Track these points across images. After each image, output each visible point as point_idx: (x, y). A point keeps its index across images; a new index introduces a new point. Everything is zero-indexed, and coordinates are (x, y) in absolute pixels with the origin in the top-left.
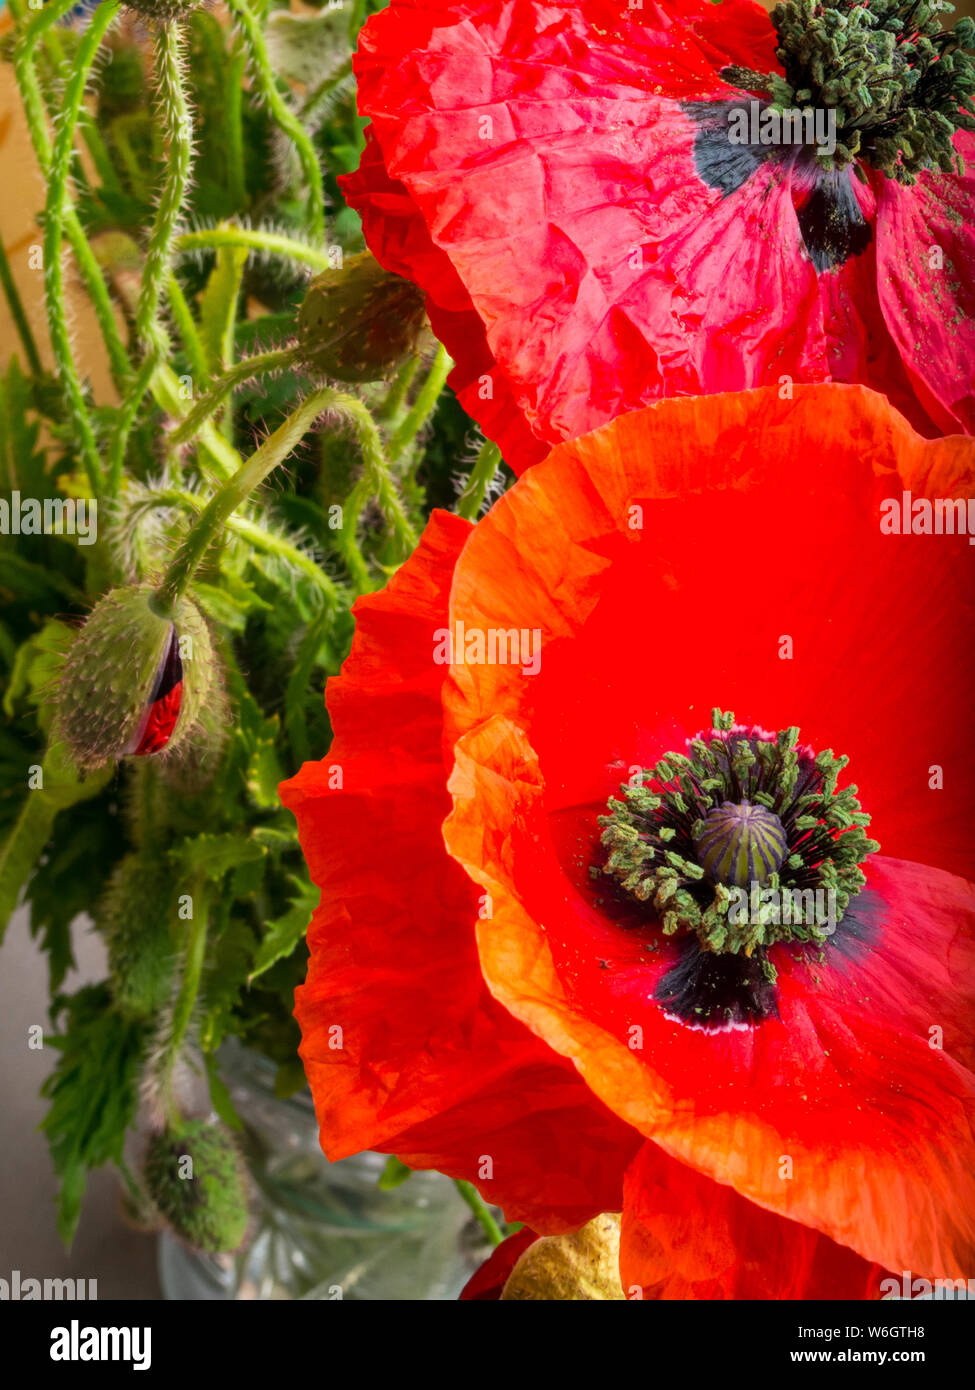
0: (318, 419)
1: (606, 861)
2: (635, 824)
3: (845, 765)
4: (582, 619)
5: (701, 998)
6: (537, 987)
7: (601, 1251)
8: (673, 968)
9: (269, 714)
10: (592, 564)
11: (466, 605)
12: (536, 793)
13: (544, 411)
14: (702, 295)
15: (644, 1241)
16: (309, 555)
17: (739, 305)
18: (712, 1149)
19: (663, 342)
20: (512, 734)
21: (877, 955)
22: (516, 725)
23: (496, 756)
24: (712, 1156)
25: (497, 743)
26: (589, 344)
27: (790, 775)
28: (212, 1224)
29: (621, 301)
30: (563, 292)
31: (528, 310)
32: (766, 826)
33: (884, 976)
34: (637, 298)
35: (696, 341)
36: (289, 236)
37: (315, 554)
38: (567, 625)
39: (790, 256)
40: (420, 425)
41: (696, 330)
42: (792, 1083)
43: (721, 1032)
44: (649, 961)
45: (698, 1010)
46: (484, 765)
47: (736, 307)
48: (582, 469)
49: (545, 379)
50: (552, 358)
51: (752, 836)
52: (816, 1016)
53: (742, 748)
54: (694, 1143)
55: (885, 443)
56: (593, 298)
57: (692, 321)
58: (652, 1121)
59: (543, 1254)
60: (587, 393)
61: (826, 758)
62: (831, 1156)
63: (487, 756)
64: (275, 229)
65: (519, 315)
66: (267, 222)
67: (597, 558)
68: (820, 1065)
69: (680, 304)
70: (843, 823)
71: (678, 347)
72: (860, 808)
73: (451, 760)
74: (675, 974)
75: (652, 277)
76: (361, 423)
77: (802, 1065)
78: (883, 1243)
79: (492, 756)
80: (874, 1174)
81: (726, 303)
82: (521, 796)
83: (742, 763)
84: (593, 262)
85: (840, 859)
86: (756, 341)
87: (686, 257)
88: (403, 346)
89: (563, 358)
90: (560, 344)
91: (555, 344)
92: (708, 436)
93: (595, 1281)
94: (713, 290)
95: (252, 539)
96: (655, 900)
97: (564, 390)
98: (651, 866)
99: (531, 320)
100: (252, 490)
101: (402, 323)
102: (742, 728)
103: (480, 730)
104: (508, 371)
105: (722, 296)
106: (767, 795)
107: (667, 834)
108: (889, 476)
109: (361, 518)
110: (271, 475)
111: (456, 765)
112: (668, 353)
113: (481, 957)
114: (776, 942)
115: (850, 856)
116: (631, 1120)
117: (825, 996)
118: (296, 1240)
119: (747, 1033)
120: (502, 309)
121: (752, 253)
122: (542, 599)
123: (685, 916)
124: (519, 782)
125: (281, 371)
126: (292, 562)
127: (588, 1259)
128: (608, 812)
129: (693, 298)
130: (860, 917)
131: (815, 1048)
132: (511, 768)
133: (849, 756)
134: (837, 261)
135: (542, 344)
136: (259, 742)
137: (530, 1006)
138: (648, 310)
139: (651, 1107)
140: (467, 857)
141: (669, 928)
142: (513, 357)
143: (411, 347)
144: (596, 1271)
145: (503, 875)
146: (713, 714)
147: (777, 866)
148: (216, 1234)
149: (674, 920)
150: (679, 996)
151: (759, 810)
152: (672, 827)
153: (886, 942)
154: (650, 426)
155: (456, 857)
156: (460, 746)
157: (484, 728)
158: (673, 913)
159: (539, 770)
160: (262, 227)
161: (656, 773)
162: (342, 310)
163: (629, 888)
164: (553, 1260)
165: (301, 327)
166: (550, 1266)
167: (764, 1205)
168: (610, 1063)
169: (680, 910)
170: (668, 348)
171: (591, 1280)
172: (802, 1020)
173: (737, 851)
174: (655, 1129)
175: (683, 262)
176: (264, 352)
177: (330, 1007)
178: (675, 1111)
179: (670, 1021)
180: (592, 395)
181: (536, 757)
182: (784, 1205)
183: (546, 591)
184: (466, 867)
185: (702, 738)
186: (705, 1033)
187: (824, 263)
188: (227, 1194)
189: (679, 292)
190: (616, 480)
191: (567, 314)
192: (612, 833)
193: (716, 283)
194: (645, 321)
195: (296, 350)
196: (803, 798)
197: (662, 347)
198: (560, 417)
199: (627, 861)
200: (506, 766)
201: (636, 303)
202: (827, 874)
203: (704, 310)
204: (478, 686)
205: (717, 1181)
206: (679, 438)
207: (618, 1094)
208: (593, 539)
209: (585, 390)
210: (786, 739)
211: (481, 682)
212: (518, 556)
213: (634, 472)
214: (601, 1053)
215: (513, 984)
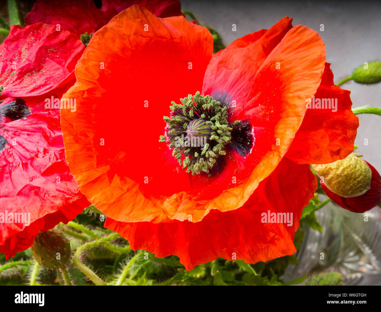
0: (82, 262)
1: (205, 173)
2: (194, 164)
3: (174, 102)
4: (133, 182)
5: (245, 143)
6: (240, 193)
7: (328, 167)
8: (237, 151)
9: (178, 272)
10: (117, 179)
11: (130, 217)
12: (186, 194)
13: (73, 195)
14: (38, 149)
15: (317, 157)
16: (128, 262)
17: (41, 137)
18: (285, 140)
19: (52, 160)
20: (168, 202)
21: (231, 91)
22: (165, 201)
23: (174, 206)
24: (287, 139)
25: (170, 206)
26: (53, 182)
27: (178, 118)
28: (334, 282)
29: (40, 173)
30: (36, 191)
31: (43, 201)
32: (193, 125)
33: (237, 88)
34: (39, 168)
35: (51, 150)
36: (32, 271)
37: (128, 259)
38: (135, 187)
39: (25, 123)
40: (88, 229)
41: (48, 150)
42: (268, 115)
43: (255, 136)
44: (234, 159)
45: (249, 143)
46: (177, 210)
47: (41, 138)
48: (87, 184)
49: (64, 195)
50: (57, 193)
51: (196, 129)
52: (249, 108)
53: (170, 133)
54: (283, 145)
55: (78, 94)
56: (39, 182)
57: (45, 151)
58: (278, 157)
59: (330, 185)
60: (67, 182)
61: (172, 108)
62: (287, 104)
63: (174, 209)
64: (29, 276)
65: (44, 204)
66: (27, 278)
67: (115, 178)
68: (263, 107)
69: (40, 155)
70: (191, 102)
71: (53, 155)
72: (186, 98)
73: (175, 221)
74: (238, 150)
75: (32, 164)
76: (84, 248)
77: (263, 112)
78: (312, 88)
79: (174, 208)
80: (292, 91)
81: (40, 141)
82: (186, 198)
83: (175, 133)
84: (28, 182)
85: (202, 103)
86: (51, 132)
87: (26, 154)
88: (58, 237)
89: (57, 190)
90: (53, 191)
91: (53, 193)
92: (77, 147)
93: (337, 169)
94: (36, 145)
95: (123, 279)
96: (216, 157)
97: (67, 189)
98: (206, 159)
99: (46, 200)
100: (103, 281)
101: (51, 238)
102: (166, 133)
103: (167, 212)
104: (61, 207)
105: (38, 142)
106: (184, 125)
107: (196, 155)
108: (87, 92)
109: (117, 246)
110: (98, 276)
111: (176, 219)
112: (55, 159)
113: (231, 210)
114: (227, 121)
115: (201, 100)
116: (277, 163)
117: (243, 106)
118: (345, 255)
119: (254, 128)
120: (43, 209)
121: (25, 134)
122: (127, 195)
123: (220, 148)
124: (182, 199)
125: (69, 273)
126: (130, 267)
127: (331, 171)
128: (191, 172)
129: (38, 151)
130: (220, 96)
131: (258, 109)
132: (178, 201)
133: (171, 101)
134: (27, 108)
135: (53, 196)
136: (186, 274)
137: (245, 195)
138: (42, 165)
139: (274, 158)
140: (202, 215)
141: (224, 153)
142: (57, 205)
143: (59, 235)
144: (334, 169)
145: (209, 203)
146: (161, 142)
147: (205, 121)
148: (337, 281)
149: (221, 152)
150: (245, 149)
151: (188, 128)
152: (194, 153)
153: (227, 88)
154: (74, 164)
155: (202, 218)
156: (171, 217)
157: (166, 210)
158: (219, 152)
159: (179, 193)
160: (29, 279)
161: (179, 158)
162: (48, 256)
163: (213, 165)
164: (332, 182)
165: (54, 268)
166: (333, 182)
167: (301, 123)
168: (262, 170)
169: (218, 150)
170: (53, 158)
171: (337, 170)
172: (250, 113)
173: (201, 134)
174: (280, 156)
175: (28, 155)
176: (63, 279)
177: (252, 254)
178: (275, 150)
179: (252, 152)
180: (68, 181)
181: (175, 194)
182: (301, 118)
183: (124, 194)
184: (205, 215)
185: (168, 144)
186: (255, 141)
187: (28, 112)
188: (325, 278)
189: (37, 156)
190: (91, 174)
191: (44, 189)
192: (197, 171)
193: (34, 145)
194: (45, 166)
195: (62, 269)
196: (184, 114)
197: (53, 160)
198: (75, 190)
199: (205, 166)
200: (177, 204)
201: (40, 169)
202: (206, 107)
203: (42, 148)
204: (154, 213)
205: (294, 138)
206: (78, 155)
207: (270, 167)
208: (109, 180)
209: (67, 183)
210: (167, 120)
211: (153, 211)
212: (114, 202)
213: (88, 168)
214: (258, 173)
215: (239, 199)
